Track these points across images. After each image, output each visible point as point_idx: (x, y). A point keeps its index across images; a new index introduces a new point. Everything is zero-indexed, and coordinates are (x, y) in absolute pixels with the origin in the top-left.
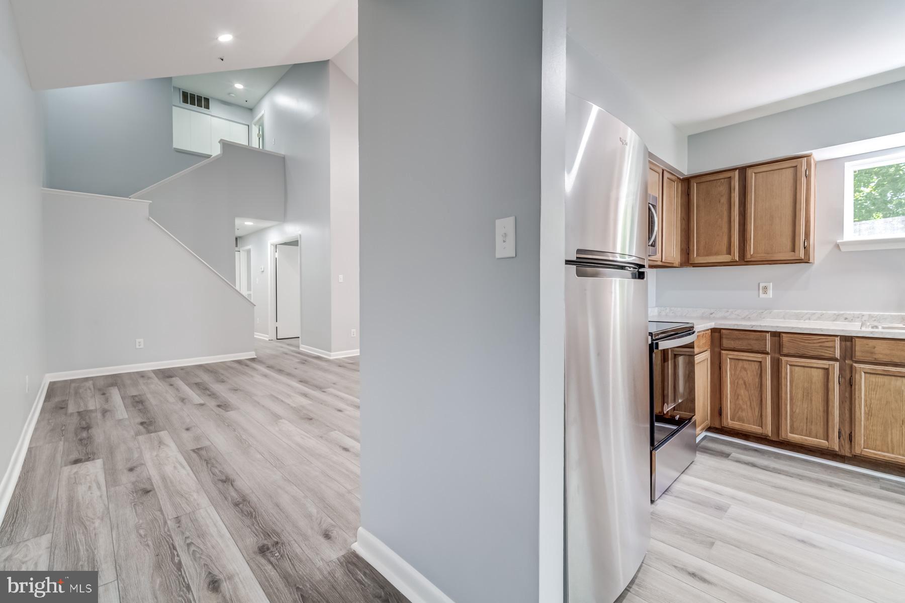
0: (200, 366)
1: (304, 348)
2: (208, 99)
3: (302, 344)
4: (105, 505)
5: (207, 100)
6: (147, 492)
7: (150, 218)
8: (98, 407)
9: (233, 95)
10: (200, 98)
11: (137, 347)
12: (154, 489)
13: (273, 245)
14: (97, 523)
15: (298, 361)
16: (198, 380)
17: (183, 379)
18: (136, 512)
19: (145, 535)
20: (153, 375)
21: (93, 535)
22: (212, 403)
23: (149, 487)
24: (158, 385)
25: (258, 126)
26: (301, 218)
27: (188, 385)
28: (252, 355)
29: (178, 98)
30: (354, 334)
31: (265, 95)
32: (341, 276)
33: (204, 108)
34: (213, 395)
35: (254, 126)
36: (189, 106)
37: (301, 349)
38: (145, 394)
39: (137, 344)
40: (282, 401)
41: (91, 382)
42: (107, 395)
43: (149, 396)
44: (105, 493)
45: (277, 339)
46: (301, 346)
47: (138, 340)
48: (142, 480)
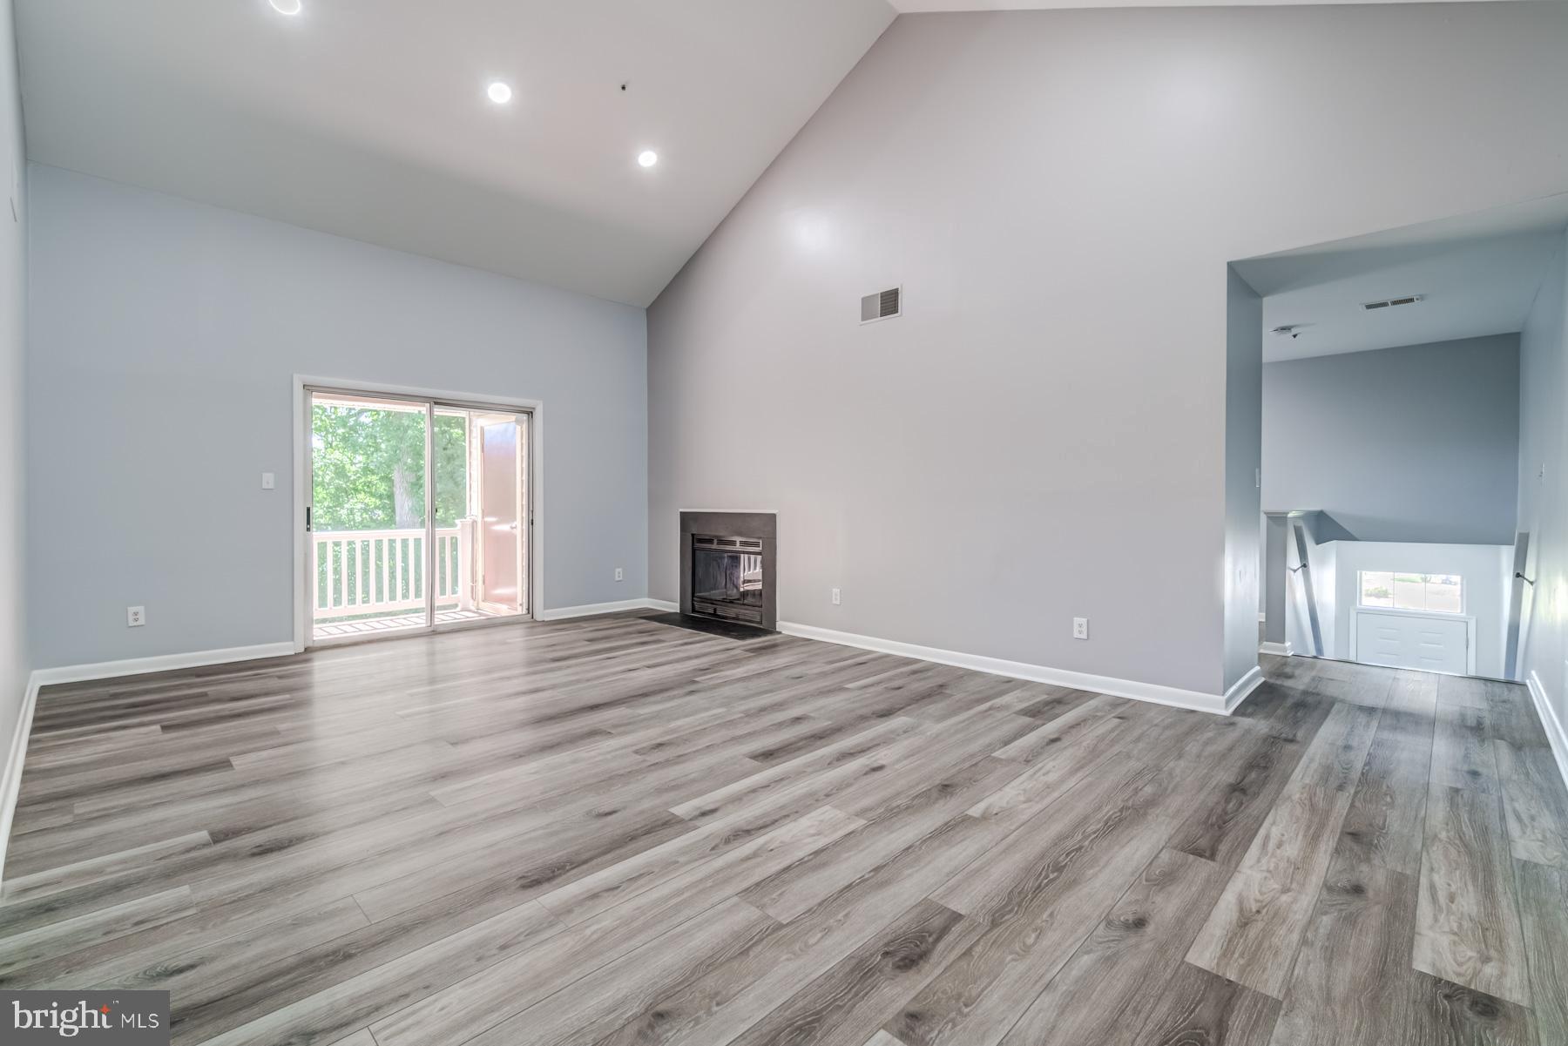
4: (1428, 852)
6: (1355, 835)
12: (1342, 833)
14: (1443, 835)
18: (1385, 821)
19: (1386, 794)
21: (1450, 823)
23: (1348, 841)
44: (1424, 871)
48: (1350, 857)
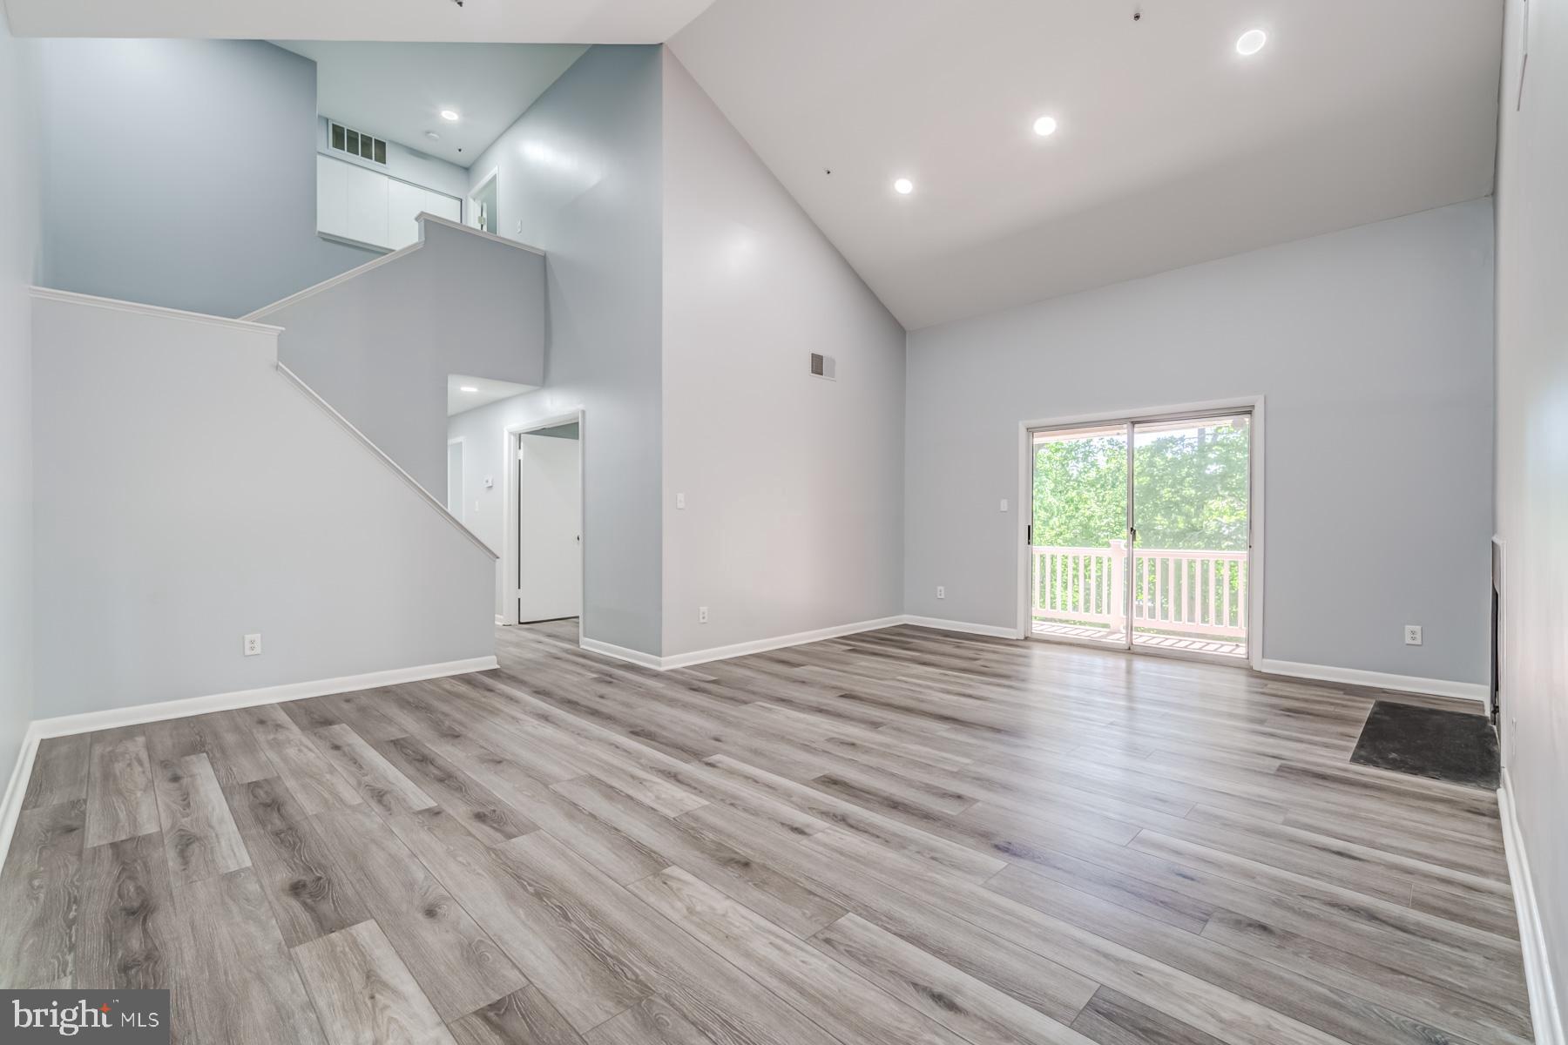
0: (385, 692)
1: (588, 644)
2: (384, 144)
3: (585, 636)
5: (381, 145)
7: (280, 364)
8: (166, 824)
9: (435, 135)
10: (367, 141)
11: (248, 652)
13: (514, 434)
15: (595, 676)
16: (396, 734)
17: (362, 731)
20: (283, 717)
22: (459, 810)
24: (303, 749)
25: (479, 202)
26: (577, 380)
27: (376, 745)
28: (490, 663)
29: (324, 139)
30: (704, 618)
31: (501, 135)
32: (681, 496)
33: (376, 160)
34: (447, 779)
35: (471, 201)
36: (344, 154)
37: (582, 647)
38: (279, 777)
39: (247, 646)
40: (631, 798)
41: (141, 740)
42: (185, 781)
43: (291, 783)
45: (520, 623)
46: (583, 639)
47: (248, 637)
